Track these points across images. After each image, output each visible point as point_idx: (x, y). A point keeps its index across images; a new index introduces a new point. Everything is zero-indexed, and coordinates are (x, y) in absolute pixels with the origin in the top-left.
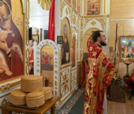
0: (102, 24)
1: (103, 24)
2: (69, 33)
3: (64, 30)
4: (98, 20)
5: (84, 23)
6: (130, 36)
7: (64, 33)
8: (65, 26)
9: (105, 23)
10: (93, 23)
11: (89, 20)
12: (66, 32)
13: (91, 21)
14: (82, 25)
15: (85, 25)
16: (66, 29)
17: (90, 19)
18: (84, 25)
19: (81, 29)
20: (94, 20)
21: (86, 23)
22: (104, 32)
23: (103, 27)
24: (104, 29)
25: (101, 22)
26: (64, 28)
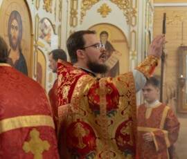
0: (127, 15)
1: (131, 15)
2: (26, 36)
3: (10, 26)
5: (79, 11)
7: (10, 36)
8: (15, 15)
9: (134, 12)
10: (104, 11)
11: (93, 3)
12: (15, 33)
14: (73, 14)
15: (83, 15)
16: (15, 23)
18: (79, 16)
19: (72, 25)
21: (85, 10)
22: (133, 34)
23: (129, 22)
24: (133, 26)
25: (124, 9)
26: (11, 20)
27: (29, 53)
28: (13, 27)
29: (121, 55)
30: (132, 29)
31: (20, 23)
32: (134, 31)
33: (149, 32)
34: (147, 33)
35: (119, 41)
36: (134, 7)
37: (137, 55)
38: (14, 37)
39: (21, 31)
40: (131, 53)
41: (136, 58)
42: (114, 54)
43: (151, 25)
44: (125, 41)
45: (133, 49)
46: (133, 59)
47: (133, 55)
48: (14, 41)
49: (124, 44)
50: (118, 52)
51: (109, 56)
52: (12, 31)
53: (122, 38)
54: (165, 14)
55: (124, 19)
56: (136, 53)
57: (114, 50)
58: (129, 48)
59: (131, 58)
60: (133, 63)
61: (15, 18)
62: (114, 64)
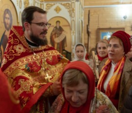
0: (70, 11)
1: (72, 12)
3: (5, 17)
4: (64, 5)
6: (110, 29)
9: (73, 10)
10: (58, 10)
11: (52, 5)
13: (54, 7)
16: (7, 16)
17: (53, 3)
20: (58, 5)
21: (48, 9)
22: (73, 22)
23: (71, 15)
24: (73, 18)
25: (68, 9)
26: (5, 14)
28: (6, 18)
29: (67, 33)
30: (72, 19)
31: (11, 16)
32: (73, 20)
33: (82, 21)
34: (81, 22)
35: (66, 26)
36: (73, 7)
37: (75, 33)
38: (8, 24)
39: (11, 20)
40: (72, 32)
42: (63, 33)
43: (83, 17)
44: (69, 25)
45: (73, 29)
46: (73, 35)
47: (73, 33)
48: (8, 26)
49: (68, 27)
51: (61, 34)
52: (6, 20)
53: (67, 24)
54: (89, 11)
55: (68, 14)
57: (63, 30)
58: (71, 29)
60: (73, 37)
61: (8, 13)
62: (64, 38)
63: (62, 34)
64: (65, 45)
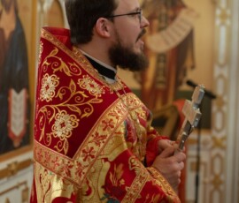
27: (29, 15)
29: (198, 16)
37: (231, 17)
40: (218, 12)
41: (228, 22)
42: (183, 14)
45: (223, 4)
46: (223, 24)
47: (224, 16)
50: (192, 10)
51: (173, 18)
56: (228, 12)
57: (184, 6)
58: (215, 3)
59: (218, 22)
60: (223, 33)
62: (184, 34)
63: (178, 21)
64: (188, 63)
